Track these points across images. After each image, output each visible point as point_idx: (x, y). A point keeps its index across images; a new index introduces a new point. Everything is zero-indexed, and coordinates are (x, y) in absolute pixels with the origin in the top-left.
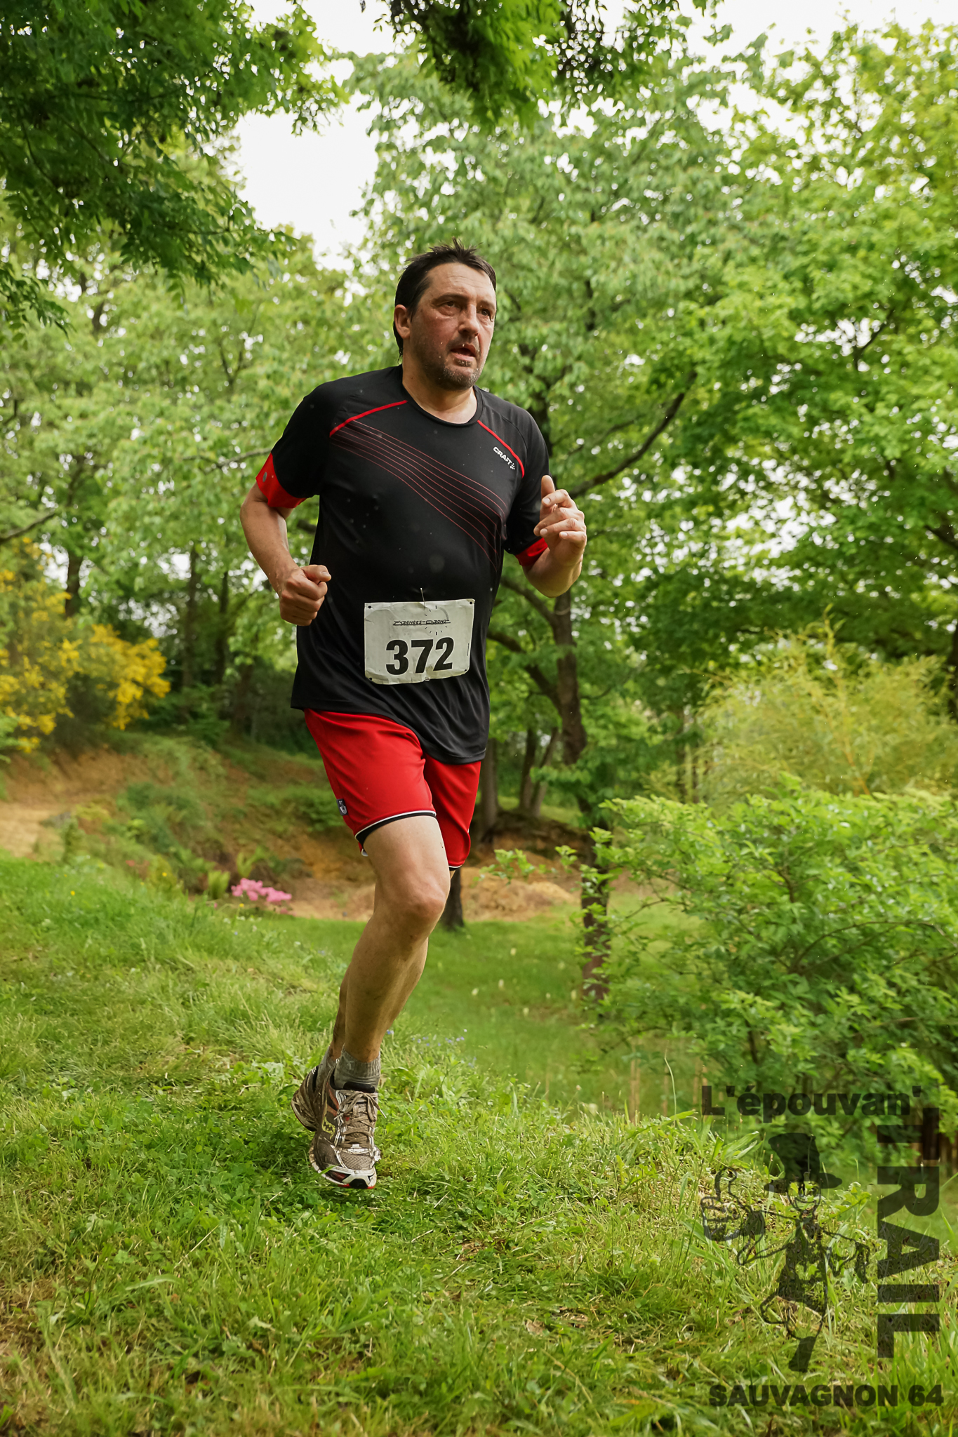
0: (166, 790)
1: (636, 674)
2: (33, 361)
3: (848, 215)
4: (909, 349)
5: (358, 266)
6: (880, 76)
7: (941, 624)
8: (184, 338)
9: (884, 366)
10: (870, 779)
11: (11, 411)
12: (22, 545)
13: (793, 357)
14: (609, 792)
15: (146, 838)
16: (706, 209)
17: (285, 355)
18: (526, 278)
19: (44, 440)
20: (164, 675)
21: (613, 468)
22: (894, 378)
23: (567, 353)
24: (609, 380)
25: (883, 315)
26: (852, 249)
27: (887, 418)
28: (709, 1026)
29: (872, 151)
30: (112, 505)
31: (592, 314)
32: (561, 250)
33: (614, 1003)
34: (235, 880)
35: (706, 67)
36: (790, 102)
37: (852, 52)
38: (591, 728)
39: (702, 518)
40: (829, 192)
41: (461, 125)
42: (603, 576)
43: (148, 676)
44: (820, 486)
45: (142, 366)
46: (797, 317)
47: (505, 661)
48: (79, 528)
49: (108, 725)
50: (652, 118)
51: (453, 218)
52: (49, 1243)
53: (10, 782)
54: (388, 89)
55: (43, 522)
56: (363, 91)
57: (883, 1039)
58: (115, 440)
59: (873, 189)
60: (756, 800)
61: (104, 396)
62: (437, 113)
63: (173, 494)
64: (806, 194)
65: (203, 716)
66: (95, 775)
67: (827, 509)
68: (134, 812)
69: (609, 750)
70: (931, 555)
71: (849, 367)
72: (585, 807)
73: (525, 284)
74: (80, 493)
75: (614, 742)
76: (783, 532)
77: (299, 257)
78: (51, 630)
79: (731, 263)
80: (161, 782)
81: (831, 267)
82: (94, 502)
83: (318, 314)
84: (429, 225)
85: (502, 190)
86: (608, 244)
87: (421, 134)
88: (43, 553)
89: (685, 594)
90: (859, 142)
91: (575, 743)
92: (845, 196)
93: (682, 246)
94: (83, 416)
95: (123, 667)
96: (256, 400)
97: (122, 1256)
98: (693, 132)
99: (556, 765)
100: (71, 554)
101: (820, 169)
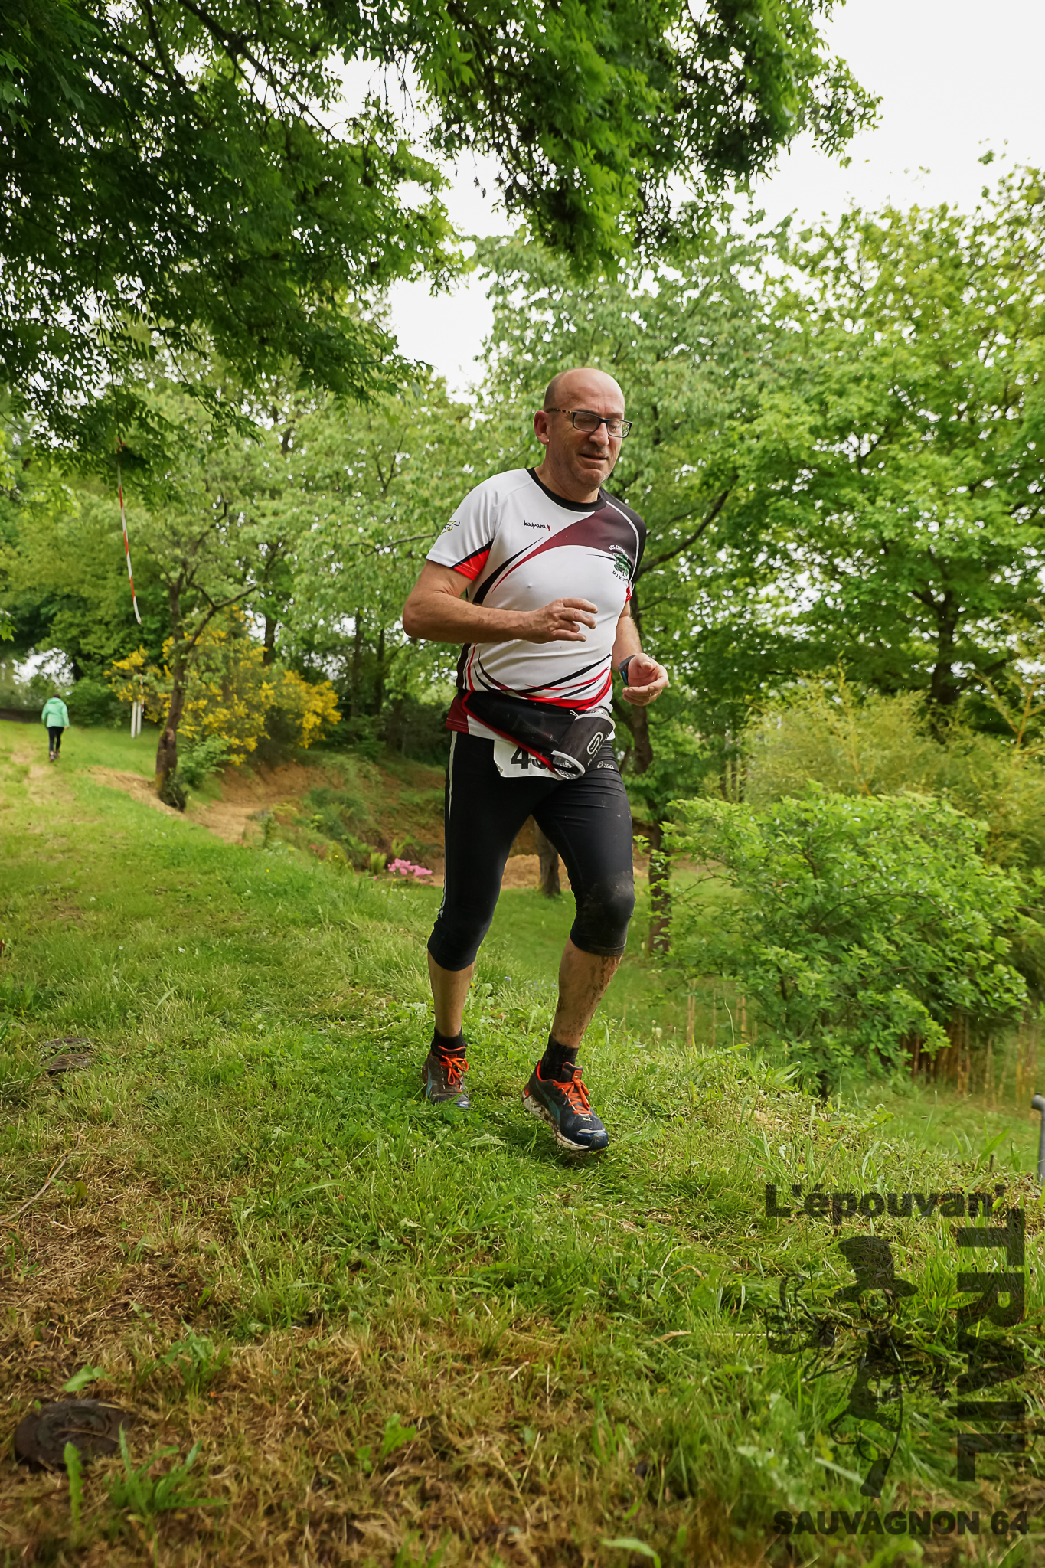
0: (339, 793)
1: (691, 705)
2: (238, 474)
3: (854, 354)
4: (901, 455)
5: (480, 399)
6: (878, 248)
7: (922, 666)
8: (350, 456)
9: (882, 470)
10: (871, 784)
11: (222, 511)
12: (232, 612)
13: (812, 462)
14: (670, 795)
15: (324, 828)
16: (746, 350)
17: (426, 466)
19: (247, 532)
20: (337, 708)
21: (675, 548)
22: (890, 478)
23: (639, 460)
24: (670, 483)
25: (882, 430)
26: (857, 380)
27: (883, 508)
28: (751, 972)
29: (873, 304)
30: (297, 580)
31: (658, 431)
32: (634, 383)
33: (677, 953)
34: (390, 860)
35: (745, 242)
36: (808, 269)
37: (857, 229)
38: (656, 746)
39: (742, 586)
40: (839, 336)
41: (557, 290)
42: (665, 631)
43: (325, 708)
44: (831, 563)
45: (318, 476)
46: (814, 431)
48: (274, 599)
49: (296, 745)
50: (703, 282)
51: (554, 360)
52: (243, 1150)
53: (226, 788)
54: (502, 262)
55: (247, 594)
56: (484, 265)
57: (884, 981)
58: (299, 532)
59: (872, 334)
60: (787, 800)
61: (290, 499)
62: (541, 279)
63: (341, 572)
64: (821, 338)
65: (366, 738)
66: (287, 782)
67: (837, 580)
68: (316, 809)
69: (670, 763)
70: (915, 615)
71: (854, 471)
72: (652, 805)
74: (274, 572)
75: (673, 756)
76: (802, 598)
77: (435, 392)
78: (253, 675)
79: (765, 390)
80: (335, 787)
81: (841, 394)
82: (284, 579)
83: (450, 435)
84: (533, 366)
85: (589, 338)
86: (670, 377)
87: (527, 297)
88: (247, 618)
89: (727, 645)
90: (861, 300)
91: (644, 758)
92: (854, 340)
93: (726, 379)
94: (275, 514)
95: (307, 702)
96: (404, 500)
97: (300, 1162)
98: (735, 292)
99: (629, 774)
100: (268, 618)
101: (832, 320)
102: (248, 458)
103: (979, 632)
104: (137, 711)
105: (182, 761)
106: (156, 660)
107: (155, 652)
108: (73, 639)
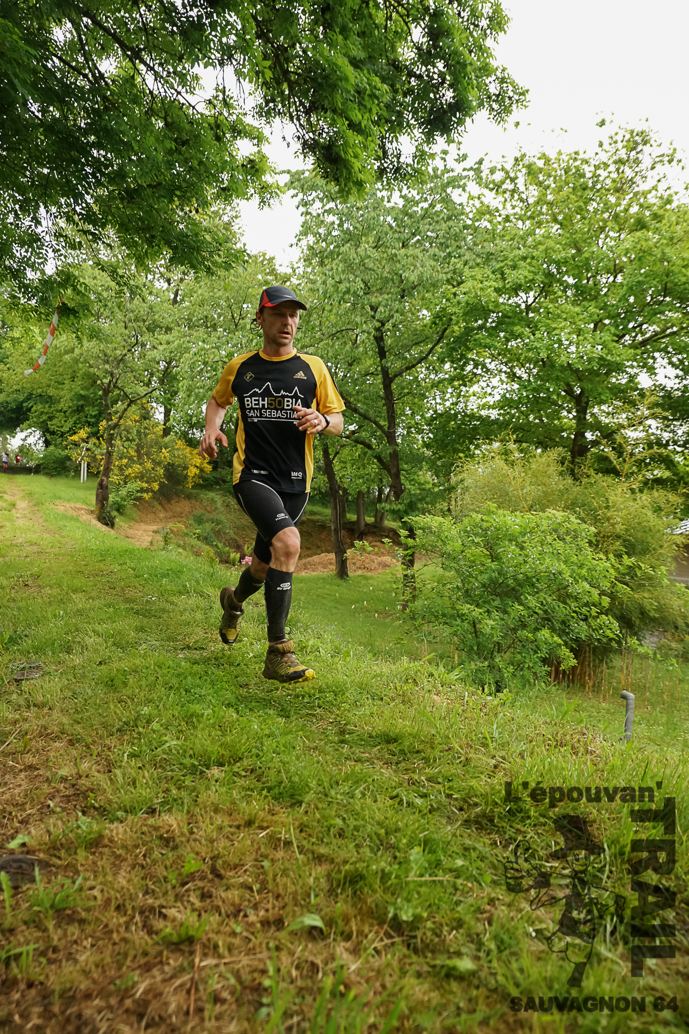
0: (211, 516)
1: (427, 460)
2: (145, 318)
3: (522, 242)
4: (551, 306)
6: (537, 177)
7: (567, 434)
9: (540, 313)
11: (135, 341)
12: (142, 404)
13: (497, 310)
15: (202, 538)
16: (455, 240)
18: (371, 274)
19: (152, 354)
21: (415, 363)
22: (545, 319)
23: (391, 309)
24: (413, 321)
25: (539, 290)
26: (524, 258)
27: (541, 338)
29: (533, 212)
30: (180, 384)
31: (404, 291)
32: (388, 261)
34: (243, 557)
35: (455, 174)
36: (495, 190)
37: (524, 166)
38: (406, 485)
39: (457, 387)
40: (513, 232)
43: (202, 463)
44: (512, 371)
45: (195, 318)
46: (497, 290)
47: (365, 454)
48: (169, 395)
49: (184, 486)
53: (138, 512)
54: (306, 187)
55: (152, 392)
56: (294, 188)
57: (534, 625)
59: (534, 230)
61: (178, 334)
62: (329, 197)
63: (209, 378)
64: (503, 233)
66: (179, 510)
67: (515, 381)
68: (197, 526)
69: (414, 495)
70: (563, 403)
71: (524, 314)
73: (370, 277)
74: (168, 379)
76: (495, 393)
78: (156, 443)
79: (467, 266)
80: (209, 512)
81: (514, 267)
82: (174, 383)
84: (326, 250)
85: (360, 233)
86: (409, 258)
87: (322, 208)
88: (153, 407)
89: (449, 423)
90: (527, 208)
91: (399, 492)
92: (521, 233)
93: (444, 258)
94: (168, 343)
95: (190, 460)
98: (450, 204)
99: (390, 503)
100: (165, 407)
101: (510, 221)
102: (151, 308)
103: (601, 412)
104: (84, 466)
105: (112, 498)
106: (95, 434)
107: (95, 429)
108: (44, 421)
